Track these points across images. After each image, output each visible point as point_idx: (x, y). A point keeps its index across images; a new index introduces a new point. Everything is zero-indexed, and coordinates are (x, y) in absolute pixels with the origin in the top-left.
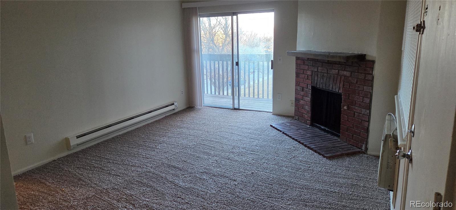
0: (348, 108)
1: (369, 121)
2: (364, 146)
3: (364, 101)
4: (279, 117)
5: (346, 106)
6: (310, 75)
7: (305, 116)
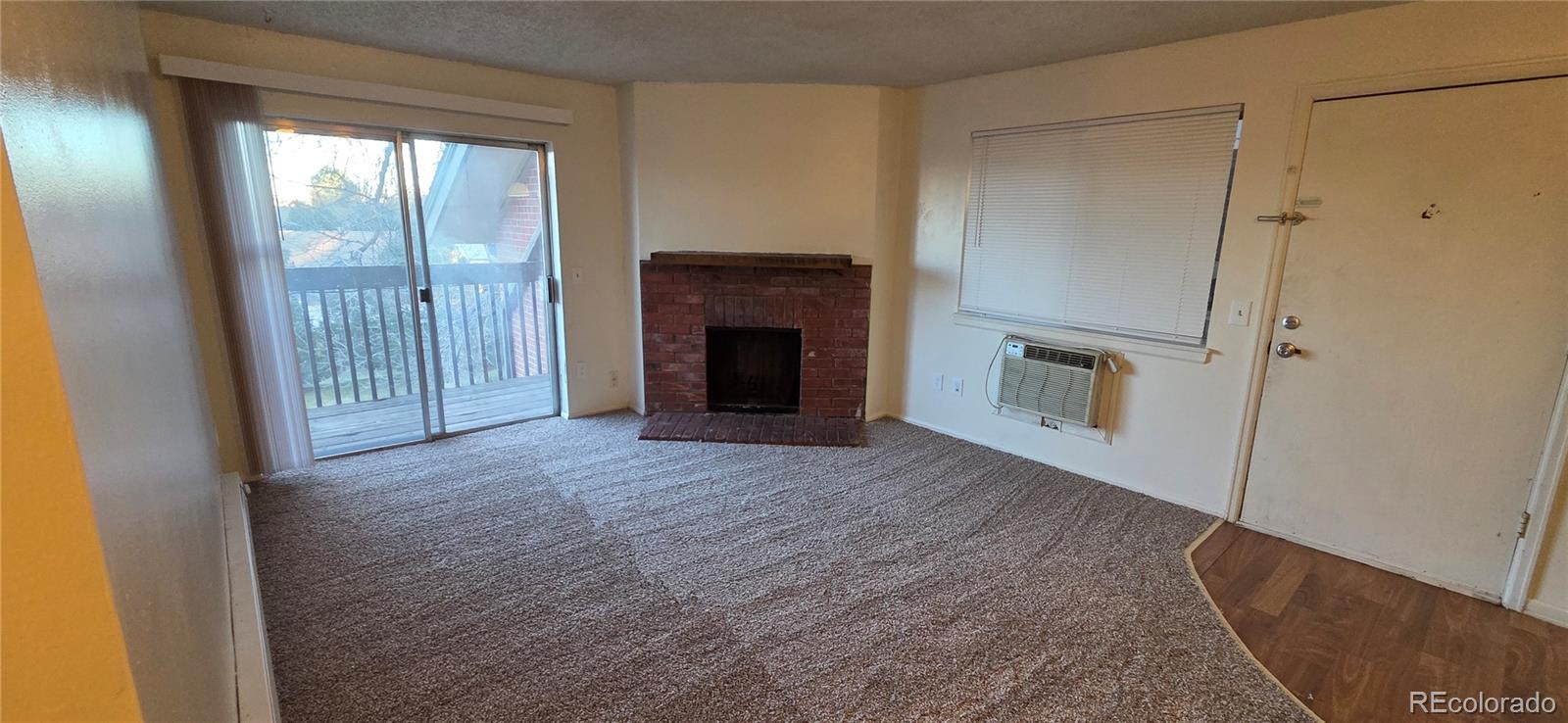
0: (819, 353)
1: (866, 368)
2: (859, 411)
3: (854, 336)
4: (592, 422)
5: (813, 350)
6: (697, 305)
7: (685, 396)
